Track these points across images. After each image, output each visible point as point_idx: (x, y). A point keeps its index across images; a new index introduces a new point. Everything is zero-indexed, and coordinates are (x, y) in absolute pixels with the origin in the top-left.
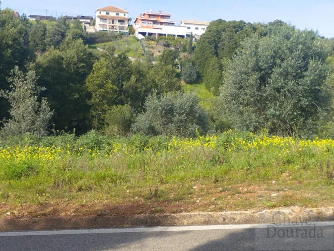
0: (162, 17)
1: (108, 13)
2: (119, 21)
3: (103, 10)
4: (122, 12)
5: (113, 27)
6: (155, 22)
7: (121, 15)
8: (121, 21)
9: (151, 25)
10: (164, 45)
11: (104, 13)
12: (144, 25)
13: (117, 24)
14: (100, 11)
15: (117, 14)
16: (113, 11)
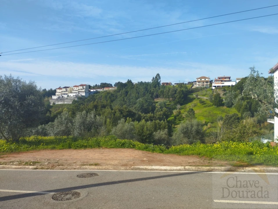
0: (225, 78)
1: (201, 80)
2: (206, 82)
3: (199, 78)
4: (207, 78)
5: (203, 85)
6: (222, 81)
7: (207, 80)
8: (207, 82)
9: (220, 82)
10: (223, 91)
11: (199, 80)
12: (217, 82)
13: (205, 84)
14: (198, 79)
15: (205, 79)
16: (203, 79)
